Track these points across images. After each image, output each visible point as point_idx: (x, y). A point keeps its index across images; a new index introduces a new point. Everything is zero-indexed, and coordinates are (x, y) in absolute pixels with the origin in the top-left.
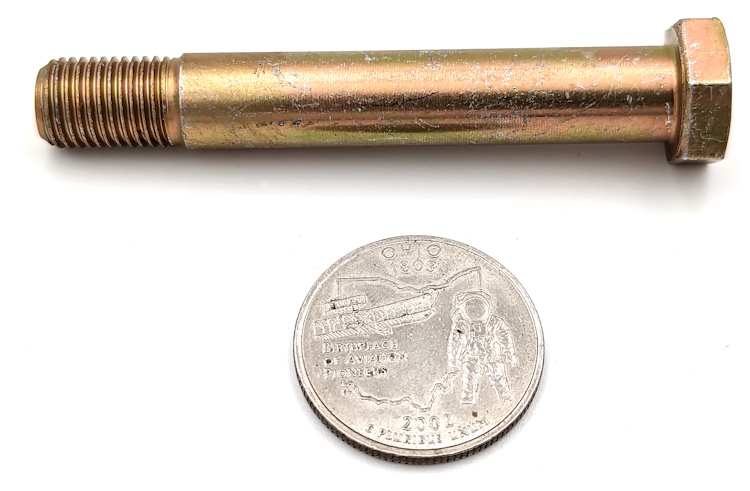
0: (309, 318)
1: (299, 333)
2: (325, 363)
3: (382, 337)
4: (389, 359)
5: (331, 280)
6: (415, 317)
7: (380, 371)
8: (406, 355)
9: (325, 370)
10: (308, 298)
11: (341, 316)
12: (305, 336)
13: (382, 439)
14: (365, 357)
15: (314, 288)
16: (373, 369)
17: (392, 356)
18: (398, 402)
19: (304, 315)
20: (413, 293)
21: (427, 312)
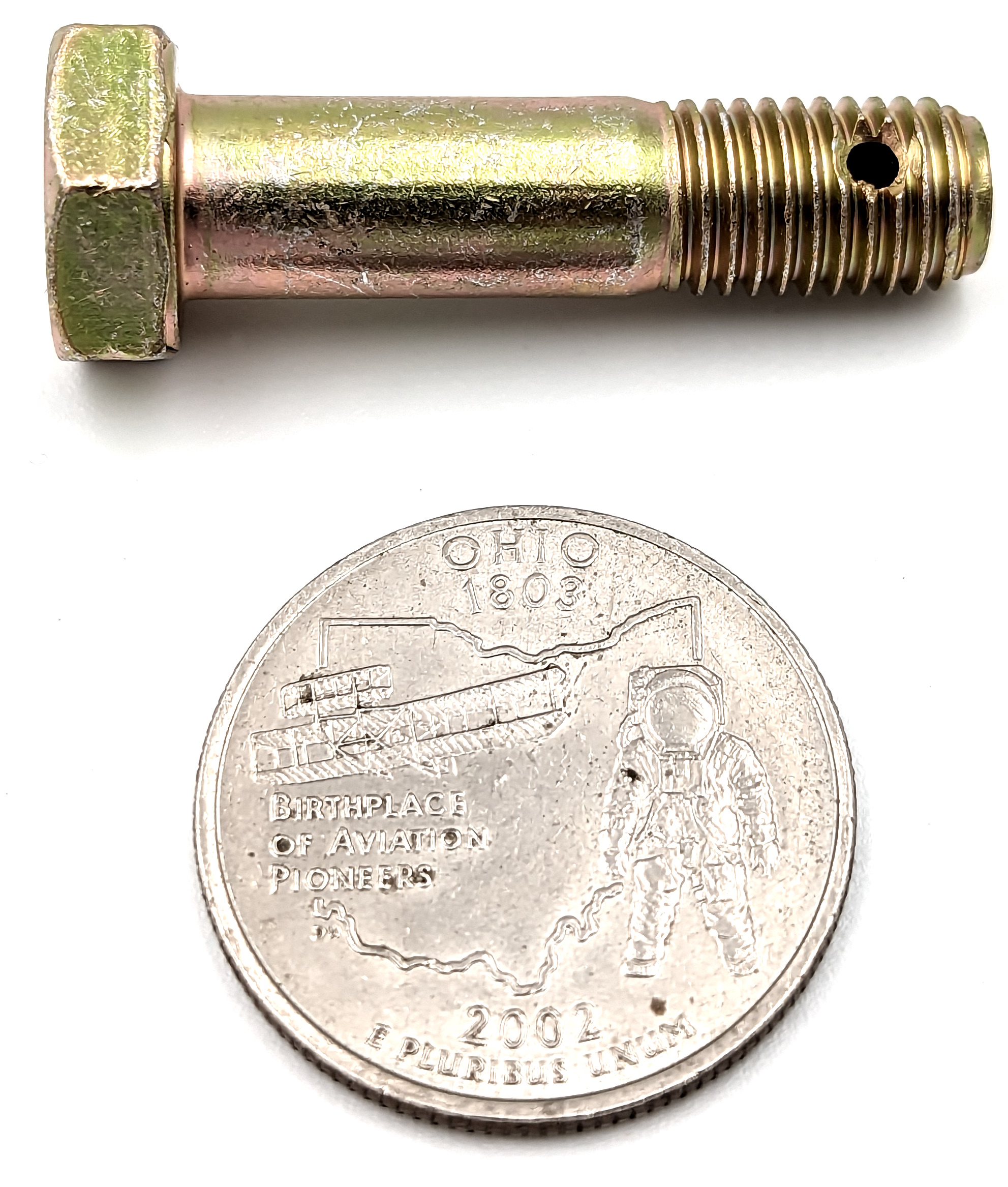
0: (239, 724)
1: (212, 763)
2: (274, 851)
3: (427, 781)
4: (442, 843)
5: (303, 622)
6: (519, 729)
7: (416, 878)
8: (487, 834)
9: (272, 870)
10: (242, 669)
11: (324, 720)
12: (225, 776)
13: (409, 1067)
14: (381, 838)
15: (258, 641)
16: (397, 872)
17: (451, 835)
18: (459, 967)
19: (227, 716)
20: (517, 665)
21: (550, 718)
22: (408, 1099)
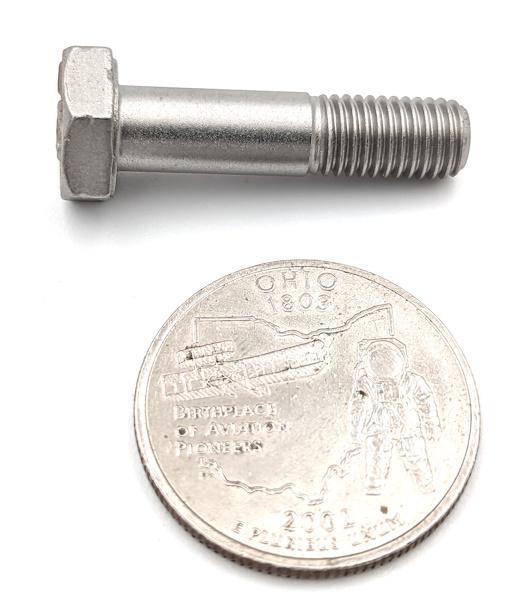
0: (156, 372)
1: (143, 391)
2: (178, 435)
3: (255, 399)
4: (265, 429)
6: (302, 372)
7: (253, 447)
8: (288, 425)
9: (177, 444)
10: (155, 343)
11: (199, 369)
12: (150, 397)
13: (255, 543)
14: (233, 427)
16: (243, 444)
17: (269, 425)
18: (278, 491)
21: (317, 366)
22: (257, 559)
